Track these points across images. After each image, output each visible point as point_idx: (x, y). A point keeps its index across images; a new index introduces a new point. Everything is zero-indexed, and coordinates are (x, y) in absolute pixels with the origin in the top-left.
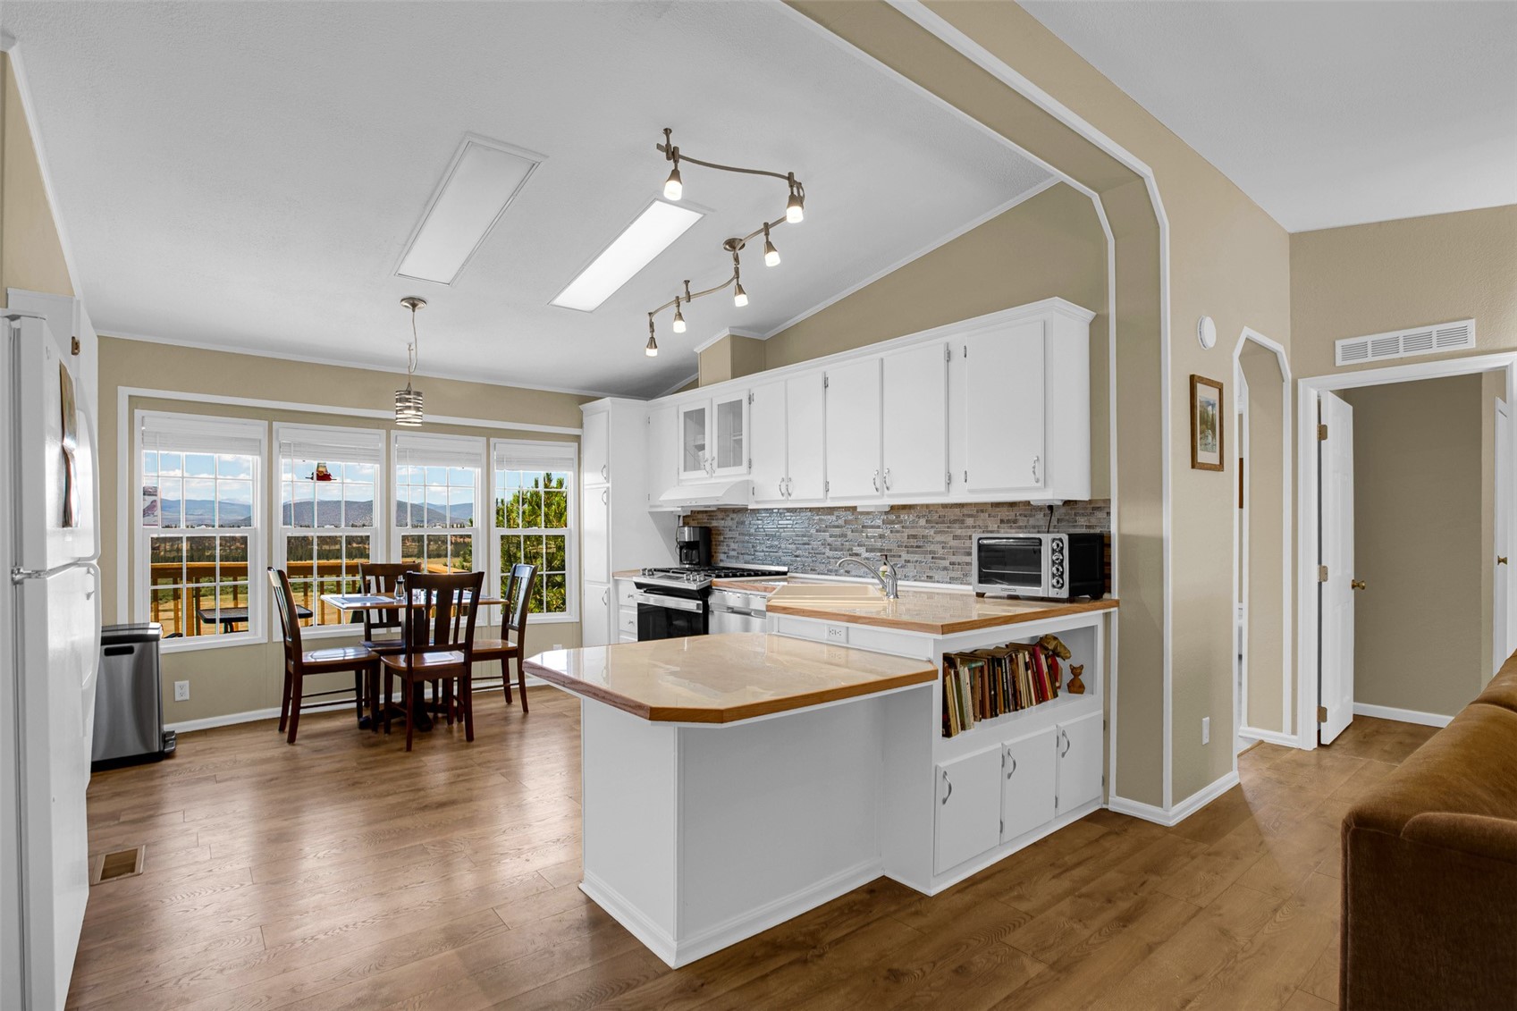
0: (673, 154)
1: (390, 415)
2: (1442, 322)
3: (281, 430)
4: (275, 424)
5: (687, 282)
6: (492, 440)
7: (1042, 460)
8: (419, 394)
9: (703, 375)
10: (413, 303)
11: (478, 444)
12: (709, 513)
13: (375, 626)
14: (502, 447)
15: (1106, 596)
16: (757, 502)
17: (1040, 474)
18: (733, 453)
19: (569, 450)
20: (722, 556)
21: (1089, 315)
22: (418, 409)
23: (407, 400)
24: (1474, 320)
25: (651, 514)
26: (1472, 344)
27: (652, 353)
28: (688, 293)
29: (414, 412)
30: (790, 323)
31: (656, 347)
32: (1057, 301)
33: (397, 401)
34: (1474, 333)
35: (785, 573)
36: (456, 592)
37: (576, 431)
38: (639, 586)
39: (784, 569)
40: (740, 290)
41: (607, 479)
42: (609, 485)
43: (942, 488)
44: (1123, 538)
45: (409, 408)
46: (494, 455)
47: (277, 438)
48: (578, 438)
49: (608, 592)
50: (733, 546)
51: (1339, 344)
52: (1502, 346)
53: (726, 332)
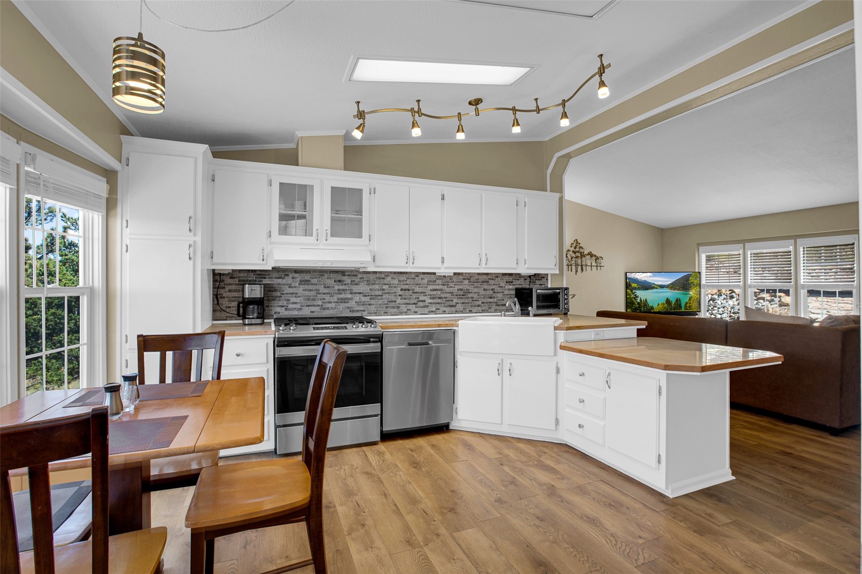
7: (556, 257)
16: (377, 267)
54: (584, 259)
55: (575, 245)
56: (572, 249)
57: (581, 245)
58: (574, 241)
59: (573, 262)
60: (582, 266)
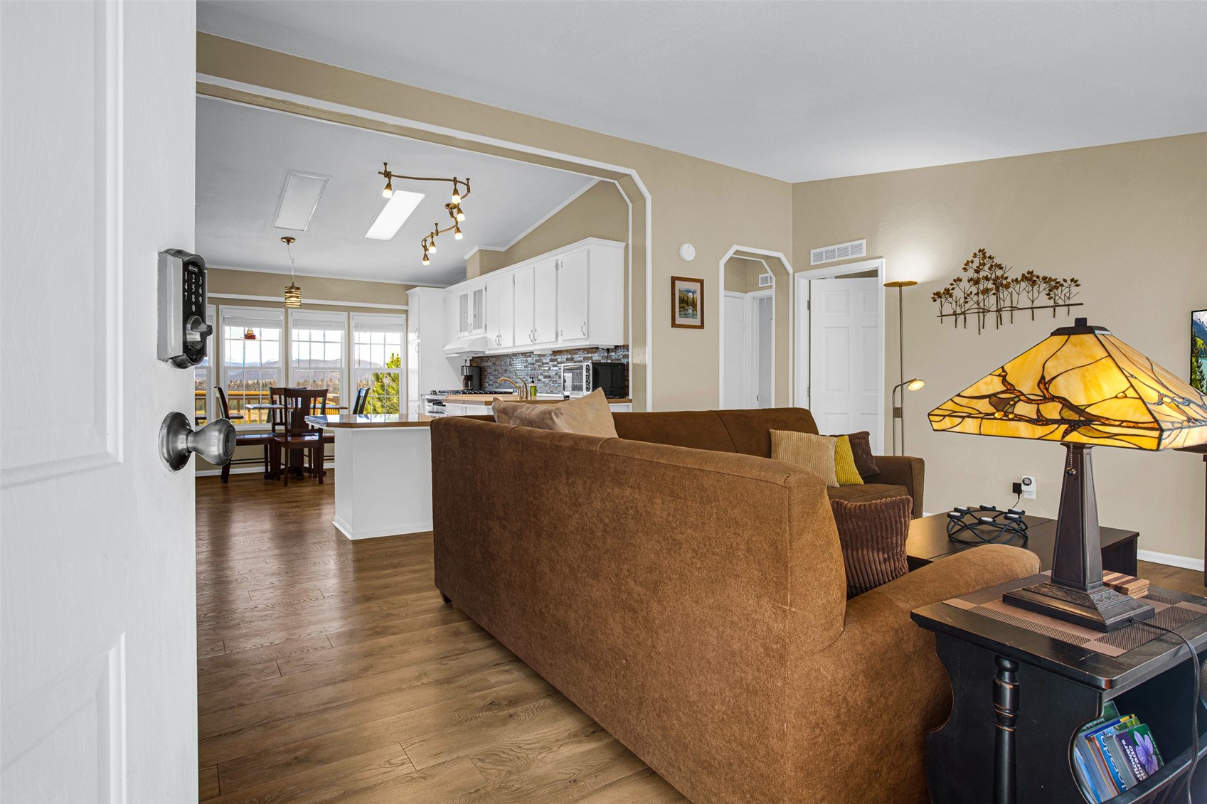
0: (388, 175)
1: (282, 300)
2: (853, 241)
3: (224, 310)
4: (221, 306)
5: (437, 224)
6: (352, 314)
7: (586, 323)
8: (298, 289)
9: (469, 274)
10: (289, 240)
11: (343, 316)
12: (482, 359)
13: (278, 424)
14: (357, 317)
15: (627, 397)
16: (489, 350)
17: (585, 330)
18: (479, 322)
19: (400, 319)
20: (487, 385)
21: (623, 244)
22: (297, 297)
23: (291, 292)
24: (865, 240)
25: (447, 358)
26: (864, 254)
27: (426, 263)
28: (437, 230)
29: (296, 299)
30: (514, 242)
31: (428, 259)
32: (591, 239)
33: (286, 292)
34: (865, 247)
35: (511, 393)
36: (312, 399)
37: (404, 308)
38: (430, 401)
39: (511, 390)
40: (458, 230)
41: (418, 337)
42: (419, 341)
43: (554, 339)
44: (633, 364)
45: (292, 297)
46: (353, 323)
47: (222, 313)
48: (406, 312)
49: (419, 406)
50: (491, 378)
51: (812, 251)
52: (876, 255)
53: (477, 248)
54: (1004, 293)
55: (976, 263)
56: (971, 273)
57: (997, 261)
58: (975, 255)
59: (971, 304)
60: (999, 311)
